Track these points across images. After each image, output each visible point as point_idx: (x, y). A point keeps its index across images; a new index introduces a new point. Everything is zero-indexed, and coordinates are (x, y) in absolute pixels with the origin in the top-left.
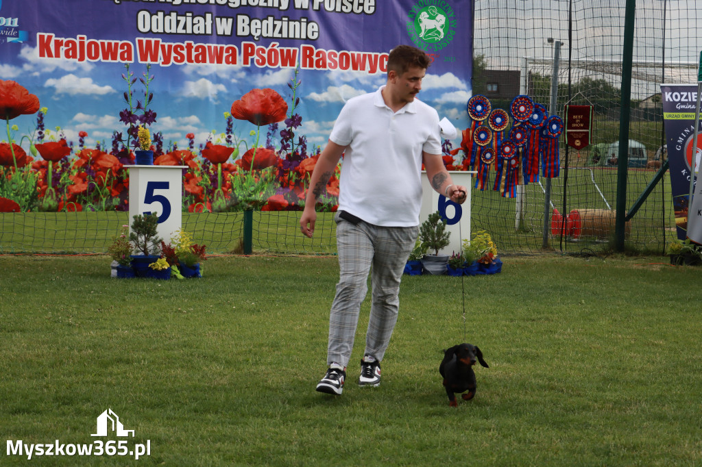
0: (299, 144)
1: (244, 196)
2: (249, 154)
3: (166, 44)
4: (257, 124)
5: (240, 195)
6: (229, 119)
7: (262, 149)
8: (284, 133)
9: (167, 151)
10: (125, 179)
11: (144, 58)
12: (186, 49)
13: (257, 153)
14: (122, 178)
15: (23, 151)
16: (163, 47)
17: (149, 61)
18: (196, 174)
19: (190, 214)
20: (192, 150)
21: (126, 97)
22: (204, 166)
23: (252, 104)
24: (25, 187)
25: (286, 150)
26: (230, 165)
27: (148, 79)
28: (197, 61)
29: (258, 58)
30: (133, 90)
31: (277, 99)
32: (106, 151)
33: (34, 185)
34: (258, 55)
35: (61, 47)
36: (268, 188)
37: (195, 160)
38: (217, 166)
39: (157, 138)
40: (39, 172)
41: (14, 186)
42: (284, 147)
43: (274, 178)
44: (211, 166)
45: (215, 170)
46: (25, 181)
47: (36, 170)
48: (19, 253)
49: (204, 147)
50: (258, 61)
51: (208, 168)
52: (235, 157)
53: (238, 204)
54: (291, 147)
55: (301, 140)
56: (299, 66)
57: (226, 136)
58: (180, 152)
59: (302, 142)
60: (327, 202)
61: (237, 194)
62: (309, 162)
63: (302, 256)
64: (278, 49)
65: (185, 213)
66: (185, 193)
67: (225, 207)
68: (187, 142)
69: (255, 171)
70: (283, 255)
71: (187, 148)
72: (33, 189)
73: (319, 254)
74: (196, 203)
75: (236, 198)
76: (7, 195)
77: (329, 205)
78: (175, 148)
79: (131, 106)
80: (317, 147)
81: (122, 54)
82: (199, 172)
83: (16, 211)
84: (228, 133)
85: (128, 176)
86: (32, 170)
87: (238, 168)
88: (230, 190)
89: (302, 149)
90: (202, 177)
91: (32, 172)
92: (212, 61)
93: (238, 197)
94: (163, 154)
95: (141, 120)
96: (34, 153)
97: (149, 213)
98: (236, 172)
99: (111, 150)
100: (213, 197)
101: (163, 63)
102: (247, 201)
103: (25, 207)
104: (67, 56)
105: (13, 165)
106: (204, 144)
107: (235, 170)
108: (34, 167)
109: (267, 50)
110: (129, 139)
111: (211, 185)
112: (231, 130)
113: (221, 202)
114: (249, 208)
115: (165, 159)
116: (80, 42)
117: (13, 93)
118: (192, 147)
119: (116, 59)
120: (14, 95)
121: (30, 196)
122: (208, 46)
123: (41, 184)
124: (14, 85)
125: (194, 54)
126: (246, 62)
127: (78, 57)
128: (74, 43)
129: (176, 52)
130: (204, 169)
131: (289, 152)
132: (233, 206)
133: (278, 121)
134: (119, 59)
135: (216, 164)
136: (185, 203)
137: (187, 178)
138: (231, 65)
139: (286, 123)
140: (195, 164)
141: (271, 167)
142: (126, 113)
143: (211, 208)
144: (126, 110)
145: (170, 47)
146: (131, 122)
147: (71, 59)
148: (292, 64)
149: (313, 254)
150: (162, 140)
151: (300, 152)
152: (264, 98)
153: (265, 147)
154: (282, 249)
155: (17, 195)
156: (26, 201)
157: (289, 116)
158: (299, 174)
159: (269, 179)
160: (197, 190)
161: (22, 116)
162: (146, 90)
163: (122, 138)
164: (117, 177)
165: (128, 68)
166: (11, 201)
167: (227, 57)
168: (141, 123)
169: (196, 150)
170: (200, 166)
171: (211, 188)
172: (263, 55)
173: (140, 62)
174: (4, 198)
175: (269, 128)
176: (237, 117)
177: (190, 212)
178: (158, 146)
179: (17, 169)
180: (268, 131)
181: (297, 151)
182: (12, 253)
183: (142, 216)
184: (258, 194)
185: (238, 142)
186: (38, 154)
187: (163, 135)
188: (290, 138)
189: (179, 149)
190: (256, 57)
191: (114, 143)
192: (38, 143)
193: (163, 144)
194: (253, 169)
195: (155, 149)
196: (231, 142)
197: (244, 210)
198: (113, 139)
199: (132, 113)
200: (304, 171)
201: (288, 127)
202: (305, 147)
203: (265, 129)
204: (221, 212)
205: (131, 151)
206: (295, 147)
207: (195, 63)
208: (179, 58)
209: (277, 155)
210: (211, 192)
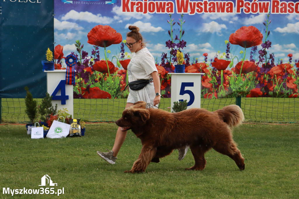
0: (270, 58)
1: (236, 90)
2: (239, 64)
3: (193, 2)
4: (244, 47)
5: (234, 88)
6: (228, 44)
7: (247, 62)
8: (261, 52)
9: (192, 64)
10: (168, 79)
11: (180, 10)
12: (203, 5)
13: (244, 64)
14: (167, 79)
15: (113, 64)
16: (191, 4)
17: (183, 12)
18: (209, 76)
19: (205, 99)
20: (206, 62)
21: (169, 33)
22: (213, 72)
23: (241, 36)
24: (114, 85)
25: (262, 61)
26: (228, 71)
27: (182, 23)
28: (210, 11)
29: (246, 8)
30: (173, 29)
31: (256, 32)
32: (158, 64)
33: (119, 84)
34: (246, 6)
35: (134, 6)
36: (251, 84)
37: (208, 68)
38: (220, 71)
39: (187, 56)
40: (122, 76)
41: (108, 84)
42: (261, 61)
43: (255, 78)
44: (217, 72)
45: (220, 74)
46: (114, 81)
47: (120, 75)
48: (110, 121)
49: (213, 61)
50: (245, 10)
51: (215, 73)
52: (231, 66)
53: (232, 93)
54: (265, 60)
55: (271, 55)
56: (270, 12)
57: (226, 54)
58: (200, 64)
59: (271, 57)
60: (286, 93)
61: (232, 88)
62: (276, 69)
63: (270, 124)
64: (258, 3)
65: (202, 99)
66: (203, 88)
67: (225, 95)
68: (204, 58)
69: (243, 74)
70: (259, 123)
71: (204, 62)
72: (118, 86)
73: (281, 123)
74: (208, 93)
75: (231, 90)
76: (104, 89)
77: (288, 94)
78: (197, 62)
79: (172, 38)
80: (281, 59)
81: (168, 9)
82: (210, 75)
83: (109, 98)
84: (227, 53)
85: (170, 78)
86: (118, 75)
87: (233, 73)
88: (228, 85)
89: (272, 61)
90: (212, 78)
91: (117, 76)
92: (218, 11)
93: (233, 90)
94: (190, 65)
95: (178, 46)
96: (119, 66)
97: (182, 100)
98: (232, 75)
99: (161, 64)
100: (218, 90)
101: (190, 13)
102: (238, 92)
103: (114, 95)
104: (138, 11)
105: (108, 72)
106: (213, 59)
107: (231, 74)
108: (118, 73)
109: (251, 3)
110: (171, 57)
111: (217, 83)
112: (229, 51)
113: (223, 93)
114: (239, 96)
115: (191, 68)
116: (145, 2)
117: (108, 32)
118: (206, 61)
119: (164, 12)
120: (108, 34)
121: (116, 90)
122: (217, 3)
123: (122, 83)
124: (109, 28)
125: (208, 7)
126: (238, 11)
127: (143, 11)
128: (141, 4)
129: (198, 6)
130: (213, 74)
131: (264, 63)
132: (230, 95)
133: (257, 45)
134: (166, 12)
135: (220, 70)
136: (202, 93)
137: (204, 79)
138: (229, 13)
139: (262, 46)
140: (208, 71)
141: (252, 72)
142: (169, 42)
143: (217, 96)
144: (169, 40)
145: (194, 3)
146: (172, 47)
147: (140, 13)
148: (266, 11)
149: (277, 123)
150: (189, 57)
151: (270, 63)
152: (248, 32)
153: (249, 60)
154: (258, 119)
155: (109, 89)
156: (114, 92)
157: (263, 41)
158: (270, 76)
159: (251, 79)
160: (209, 85)
161: (112, 45)
162: (181, 29)
163: (167, 57)
164: (164, 78)
165: (171, 16)
166: (106, 92)
167: (227, 9)
168: (178, 48)
169: (208, 63)
170: (211, 72)
171: (217, 84)
172: (249, 6)
173: (177, 13)
174: (103, 91)
175: (252, 49)
176: (232, 43)
177: (205, 98)
178: (187, 61)
179: (110, 75)
180: (251, 51)
181: (269, 62)
182: (107, 122)
183: (179, 102)
184: (245, 88)
185: (233, 58)
186: (121, 66)
187: (190, 55)
188: (264, 54)
189: (199, 62)
190: (244, 8)
191: (162, 59)
192: (121, 60)
193: (190, 59)
194: (242, 73)
195: (185, 62)
196: (229, 57)
197: (236, 97)
198: (162, 57)
199: (173, 42)
200: (273, 74)
201: (263, 48)
202: (273, 60)
203: (250, 49)
204: (223, 98)
205: (172, 64)
206: (268, 60)
207: (208, 13)
208: (200, 10)
209: (256, 65)
210: (217, 87)
